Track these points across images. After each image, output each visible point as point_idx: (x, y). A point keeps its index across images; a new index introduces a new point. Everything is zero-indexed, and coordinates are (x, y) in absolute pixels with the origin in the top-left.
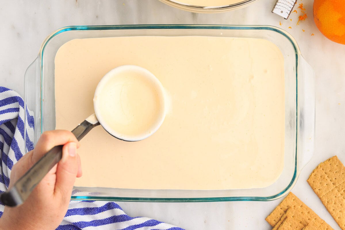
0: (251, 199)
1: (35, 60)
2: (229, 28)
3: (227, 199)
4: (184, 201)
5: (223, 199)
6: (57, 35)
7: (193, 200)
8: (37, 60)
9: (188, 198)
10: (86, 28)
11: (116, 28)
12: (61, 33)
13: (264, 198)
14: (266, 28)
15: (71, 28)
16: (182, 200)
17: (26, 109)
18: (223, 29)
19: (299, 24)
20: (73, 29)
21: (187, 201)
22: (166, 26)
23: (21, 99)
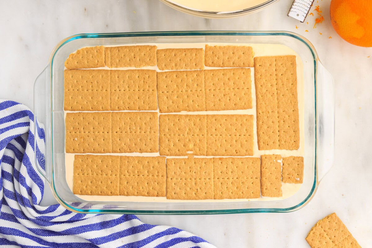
0: (269, 210)
1: (45, 69)
2: (245, 34)
3: (244, 211)
4: (201, 213)
5: (241, 211)
6: (67, 43)
7: (210, 212)
8: (47, 69)
9: (204, 211)
10: (97, 36)
11: (128, 35)
12: (71, 42)
13: (283, 209)
14: (283, 34)
15: (81, 36)
16: (199, 212)
17: (36, 121)
18: (239, 35)
19: (315, 27)
20: (84, 36)
21: (203, 213)
22: (180, 33)
23: (31, 112)
